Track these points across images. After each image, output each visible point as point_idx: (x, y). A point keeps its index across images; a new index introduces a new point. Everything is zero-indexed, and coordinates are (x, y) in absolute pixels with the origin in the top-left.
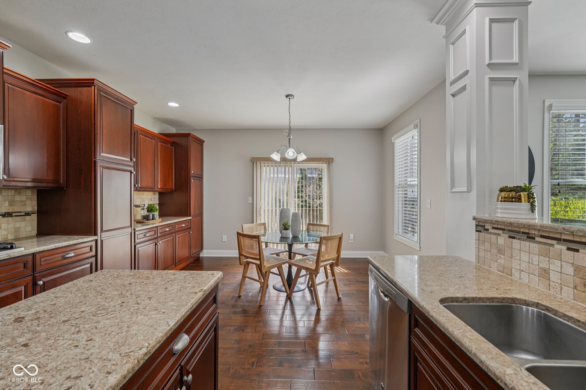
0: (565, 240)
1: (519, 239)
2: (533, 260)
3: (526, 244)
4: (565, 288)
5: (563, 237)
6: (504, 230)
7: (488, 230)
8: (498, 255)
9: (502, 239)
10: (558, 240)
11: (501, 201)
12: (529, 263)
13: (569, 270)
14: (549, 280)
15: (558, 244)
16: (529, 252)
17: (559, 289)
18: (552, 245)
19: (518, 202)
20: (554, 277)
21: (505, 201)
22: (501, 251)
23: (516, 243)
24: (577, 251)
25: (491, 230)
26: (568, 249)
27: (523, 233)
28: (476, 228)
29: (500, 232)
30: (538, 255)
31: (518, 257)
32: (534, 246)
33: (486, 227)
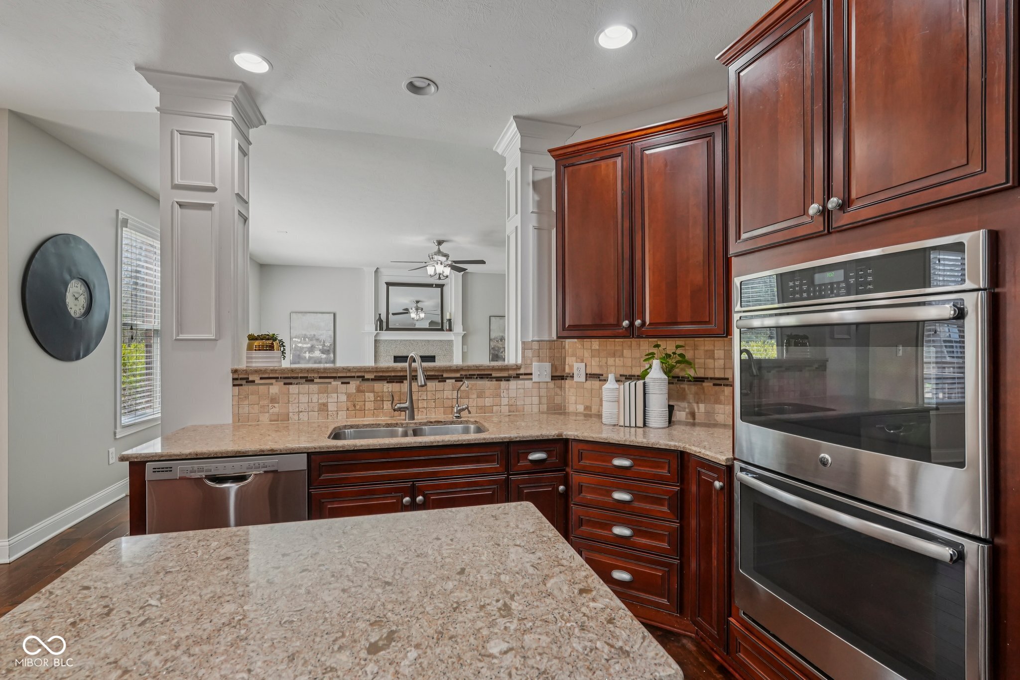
0: (340, 377)
1: (297, 384)
2: (313, 399)
3: (306, 387)
4: (340, 413)
5: (339, 375)
6: (277, 378)
7: (254, 381)
8: (270, 405)
9: (276, 388)
10: (334, 378)
11: (255, 350)
12: (309, 402)
13: (343, 398)
14: (327, 411)
15: (334, 381)
16: (308, 394)
17: (335, 415)
18: (330, 383)
19: (270, 350)
20: (332, 407)
21: (260, 350)
22: (274, 400)
23: (293, 389)
24: (349, 383)
25: (258, 381)
26: (342, 383)
27: (301, 378)
28: (233, 382)
29: (273, 381)
30: (318, 394)
31: (296, 401)
32: (313, 387)
33: (250, 379)
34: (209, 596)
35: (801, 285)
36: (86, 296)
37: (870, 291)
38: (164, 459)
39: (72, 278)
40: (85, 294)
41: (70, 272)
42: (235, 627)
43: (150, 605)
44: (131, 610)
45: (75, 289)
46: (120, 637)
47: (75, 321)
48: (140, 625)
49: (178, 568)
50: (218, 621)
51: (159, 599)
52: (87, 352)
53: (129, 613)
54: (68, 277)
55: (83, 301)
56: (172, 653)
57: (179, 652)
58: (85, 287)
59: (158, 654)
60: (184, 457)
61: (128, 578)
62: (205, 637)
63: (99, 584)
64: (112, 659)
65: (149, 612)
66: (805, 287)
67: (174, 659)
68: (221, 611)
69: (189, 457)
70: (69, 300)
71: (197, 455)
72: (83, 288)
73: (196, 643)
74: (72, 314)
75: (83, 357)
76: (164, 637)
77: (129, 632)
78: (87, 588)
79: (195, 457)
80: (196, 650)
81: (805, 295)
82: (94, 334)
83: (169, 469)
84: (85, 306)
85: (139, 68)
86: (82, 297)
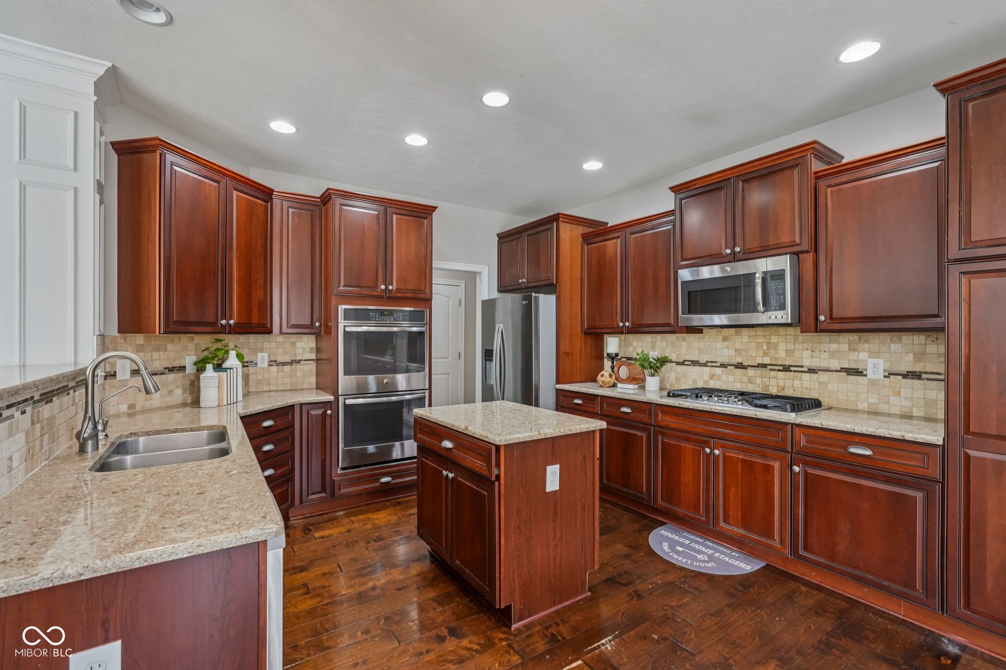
35: (375, 315)
37: (401, 321)
66: (377, 316)
81: (377, 319)
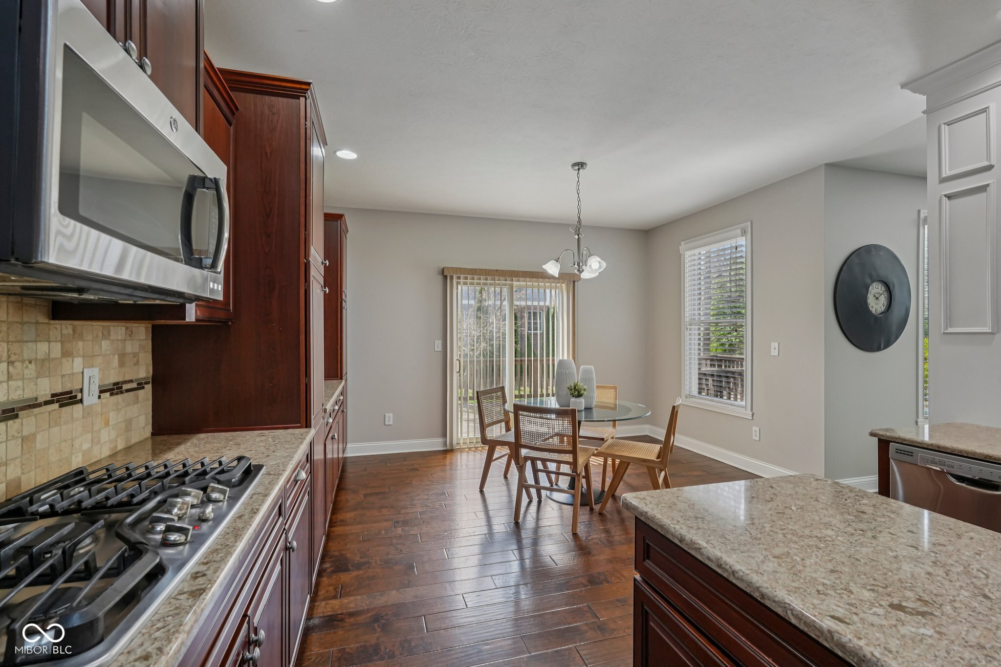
34: (826, 521)
36: (886, 295)
38: (906, 443)
39: (873, 282)
40: (886, 293)
41: (871, 276)
42: (820, 541)
43: (791, 509)
44: (780, 505)
45: (876, 291)
46: (764, 512)
47: (876, 318)
48: (777, 513)
49: (825, 502)
50: (815, 533)
51: (797, 509)
52: (888, 344)
53: (778, 506)
54: (868, 281)
55: (883, 300)
56: (778, 531)
57: (781, 532)
58: (885, 288)
59: (772, 527)
60: (926, 447)
61: (794, 493)
62: (799, 535)
63: (779, 489)
64: (753, 517)
65: (788, 511)
67: (776, 533)
68: (823, 531)
69: (930, 447)
70: (871, 300)
71: (939, 447)
72: (883, 288)
73: (793, 534)
74: (874, 312)
75: (884, 349)
76: (781, 523)
77: (769, 513)
78: (772, 487)
79: (937, 449)
80: (789, 536)
82: (894, 328)
83: (910, 454)
84: (885, 304)
85: (903, 86)
86: (883, 296)
